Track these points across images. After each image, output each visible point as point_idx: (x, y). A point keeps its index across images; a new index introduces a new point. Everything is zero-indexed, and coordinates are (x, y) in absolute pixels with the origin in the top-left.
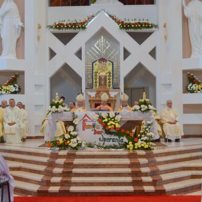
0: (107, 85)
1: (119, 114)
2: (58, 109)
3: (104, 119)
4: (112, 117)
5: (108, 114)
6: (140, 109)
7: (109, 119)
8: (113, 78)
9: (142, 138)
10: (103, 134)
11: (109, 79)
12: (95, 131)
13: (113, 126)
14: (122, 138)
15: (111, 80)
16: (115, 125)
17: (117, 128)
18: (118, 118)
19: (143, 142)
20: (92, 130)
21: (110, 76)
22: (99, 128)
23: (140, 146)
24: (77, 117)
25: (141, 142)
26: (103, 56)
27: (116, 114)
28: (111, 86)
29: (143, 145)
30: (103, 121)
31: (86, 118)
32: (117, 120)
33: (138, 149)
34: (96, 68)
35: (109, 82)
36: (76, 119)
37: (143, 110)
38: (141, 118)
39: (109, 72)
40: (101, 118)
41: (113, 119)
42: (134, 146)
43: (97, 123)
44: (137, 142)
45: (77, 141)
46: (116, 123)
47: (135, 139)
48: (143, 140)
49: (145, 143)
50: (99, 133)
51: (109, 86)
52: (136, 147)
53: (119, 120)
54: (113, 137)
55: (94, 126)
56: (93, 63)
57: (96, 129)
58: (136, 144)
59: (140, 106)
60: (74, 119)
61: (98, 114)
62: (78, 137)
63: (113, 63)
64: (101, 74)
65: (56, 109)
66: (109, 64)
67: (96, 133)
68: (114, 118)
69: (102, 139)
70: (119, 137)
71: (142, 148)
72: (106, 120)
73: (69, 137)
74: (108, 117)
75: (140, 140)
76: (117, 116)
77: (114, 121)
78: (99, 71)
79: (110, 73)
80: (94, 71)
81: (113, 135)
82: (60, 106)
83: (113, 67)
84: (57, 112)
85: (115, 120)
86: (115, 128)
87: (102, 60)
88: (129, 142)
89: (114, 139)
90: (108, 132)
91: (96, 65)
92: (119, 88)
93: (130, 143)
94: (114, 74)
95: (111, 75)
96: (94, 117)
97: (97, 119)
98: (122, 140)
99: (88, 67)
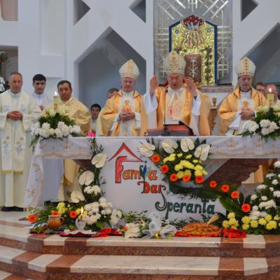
0: (203, 78)
1: (204, 142)
2: (57, 131)
3: (168, 155)
4: (186, 151)
5: (179, 143)
6: (259, 130)
7: (180, 155)
8: (216, 60)
9: (262, 205)
10: (164, 192)
11: (207, 64)
12: (146, 184)
13: (188, 173)
14: (211, 203)
15: (212, 66)
16: (193, 171)
17: (200, 178)
18: (203, 152)
19: (264, 214)
20: (139, 183)
21: (208, 56)
22: (156, 178)
23: (254, 225)
24: (101, 150)
25: (258, 213)
26: (192, 12)
27: (197, 143)
28: (213, 80)
29: (262, 222)
30: (165, 160)
31: (124, 153)
32: (198, 159)
33: (252, 231)
34: (178, 37)
35: (208, 71)
36: (99, 155)
37: (264, 132)
38: (261, 153)
39: (206, 49)
40: (160, 153)
41: (189, 156)
42: (241, 223)
43: (151, 166)
44: (248, 214)
45: (101, 209)
46: (195, 165)
47: (244, 205)
48: (263, 209)
49: (269, 217)
50: (155, 190)
51: (208, 78)
52: (245, 227)
53: (204, 158)
54: (188, 200)
55: (142, 172)
56: (171, 28)
57: (147, 179)
58: (245, 219)
59: (258, 122)
60: (94, 154)
61: (153, 143)
62: (102, 199)
63: (216, 27)
64: (189, 52)
65: (52, 131)
66: (209, 30)
67: (147, 189)
68: (191, 152)
69: (161, 205)
70: (205, 202)
71: (261, 230)
72: (172, 158)
73: (83, 198)
74: (178, 150)
75: (255, 208)
76: (199, 148)
77: (190, 160)
78: (184, 46)
79: (209, 50)
80: (173, 46)
81: (188, 197)
82: (61, 124)
83: (216, 35)
84: (53, 137)
85: (194, 157)
86: (193, 178)
87: (192, 20)
88: (228, 213)
89: (191, 205)
90: (177, 188)
91: (177, 32)
92: (231, 84)
93: (232, 215)
94: (218, 51)
95: (212, 54)
96: (143, 150)
97: (151, 154)
98: (212, 207)
99: (159, 37)
